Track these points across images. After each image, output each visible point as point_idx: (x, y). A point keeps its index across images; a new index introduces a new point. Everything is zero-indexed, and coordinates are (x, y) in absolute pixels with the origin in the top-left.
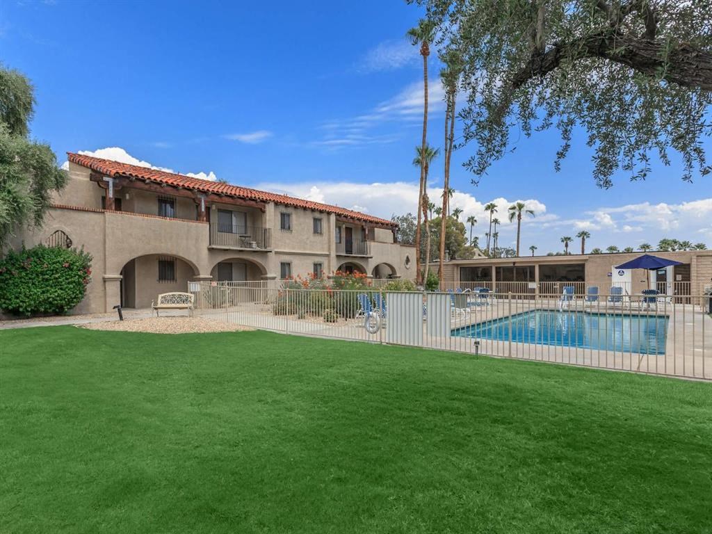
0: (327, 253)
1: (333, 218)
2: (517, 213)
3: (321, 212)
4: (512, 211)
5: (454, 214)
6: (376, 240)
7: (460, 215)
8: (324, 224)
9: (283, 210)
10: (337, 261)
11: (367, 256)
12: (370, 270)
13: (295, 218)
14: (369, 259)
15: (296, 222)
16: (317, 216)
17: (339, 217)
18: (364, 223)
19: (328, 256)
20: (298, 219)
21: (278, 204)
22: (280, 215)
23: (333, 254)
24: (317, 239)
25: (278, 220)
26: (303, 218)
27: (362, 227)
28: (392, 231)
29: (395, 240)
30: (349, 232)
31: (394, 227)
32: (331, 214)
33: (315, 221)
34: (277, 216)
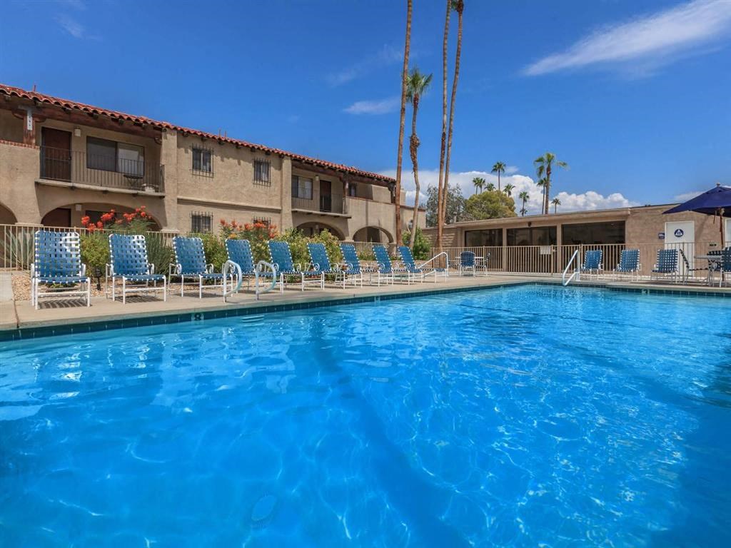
0: (280, 208)
1: (287, 164)
2: (546, 167)
3: (268, 153)
4: (539, 165)
5: (505, 190)
6: (374, 199)
7: (512, 191)
8: (272, 170)
9: (198, 144)
10: (293, 219)
11: (343, 215)
12: (350, 234)
13: (219, 158)
14: (348, 220)
15: (221, 163)
16: (261, 157)
17: (298, 162)
18: (342, 175)
19: (279, 211)
20: (225, 159)
21: (183, 135)
22: (190, 152)
23: (287, 209)
24: (260, 189)
25: (187, 157)
26: (234, 158)
27: (340, 179)
28: (389, 189)
29: (394, 200)
30: (325, 186)
31: (391, 184)
32: (283, 158)
33: (257, 164)
34: (186, 152)
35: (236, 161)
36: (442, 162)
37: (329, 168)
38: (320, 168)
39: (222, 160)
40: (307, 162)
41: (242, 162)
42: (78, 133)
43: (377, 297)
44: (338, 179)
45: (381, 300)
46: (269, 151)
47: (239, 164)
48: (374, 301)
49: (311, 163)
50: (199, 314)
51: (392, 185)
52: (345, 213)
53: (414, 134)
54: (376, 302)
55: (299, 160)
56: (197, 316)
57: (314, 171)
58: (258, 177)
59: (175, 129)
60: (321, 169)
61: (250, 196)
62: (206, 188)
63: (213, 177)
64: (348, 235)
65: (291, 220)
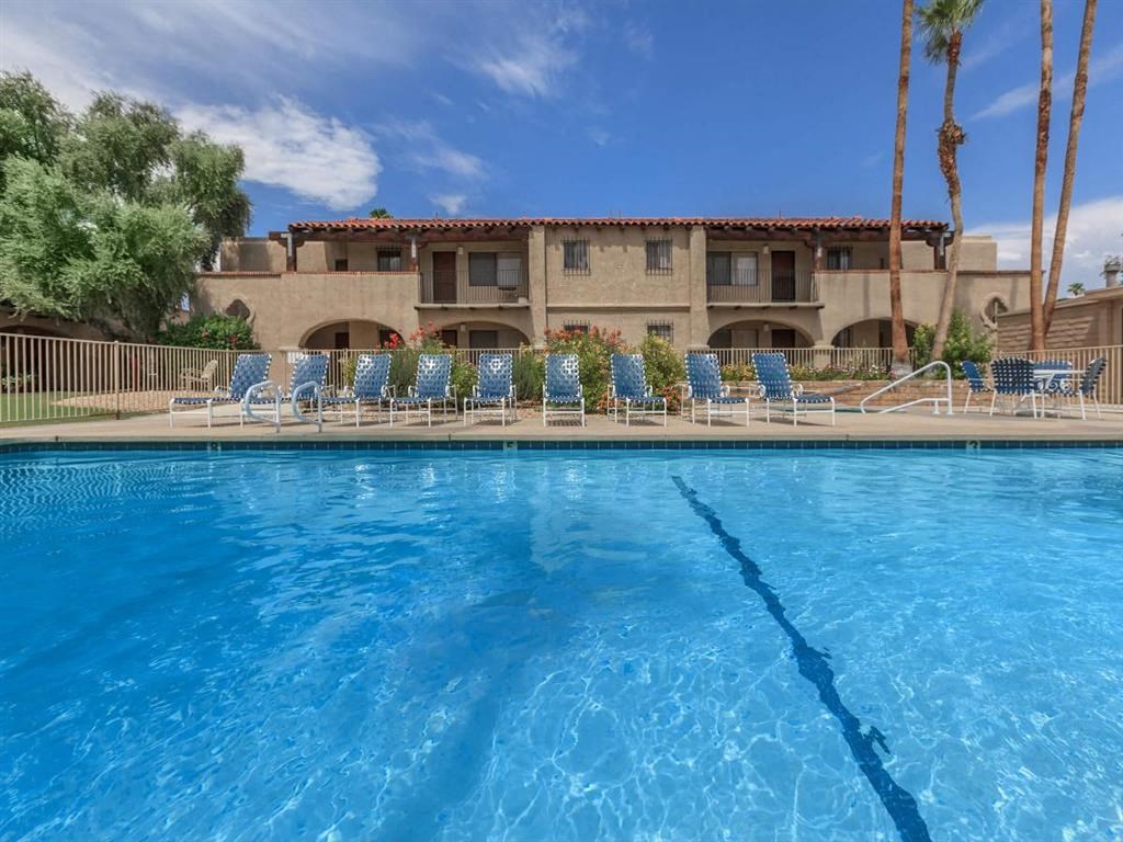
0: (688, 304)
1: (698, 238)
3: (666, 227)
8: (675, 250)
9: (571, 236)
10: (709, 319)
11: (811, 304)
12: (825, 334)
13: (597, 248)
14: (821, 311)
15: (599, 254)
16: (658, 236)
17: (715, 231)
18: (808, 236)
19: (687, 310)
20: (606, 248)
21: (552, 227)
22: (562, 247)
23: (700, 304)
24: (658, 280)
25: (557, 254)
26: (618, 245)
27: (806, 244)
28: (928, 244)
29: (940, 264)
30: (784, 260)
31: (933, 234)
32: (691, 229)
33: (652, 247)
34: (557, 249)
35: (620, 248)
36: (1041, 158)
37: (778, 229)
38: (762, 232)
39: (602, 250)
40: (735, 227)
41: (629, 247)
42: (461, 252)
43: (510, 443)
44: (803, 244)
45: (519, 448)
46: (666, 224)
47: (626, 250)
48: (502, 448)
49: (742, 228)
50: (216, 443)
51: (935, 235)
52: (814, 301)
53: (948, 120)
54: (506, 450)
55: (720, 227)
56: (214, 445)
57: (750, 239)
58: (652, 264)
59: (542, 223)
60: (764, 234)
61: (642, 292)
62: (581, 289)
63: (590, 275)
64: (821, 338)
65: (707, 321)
